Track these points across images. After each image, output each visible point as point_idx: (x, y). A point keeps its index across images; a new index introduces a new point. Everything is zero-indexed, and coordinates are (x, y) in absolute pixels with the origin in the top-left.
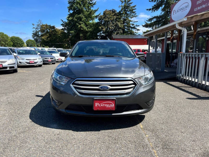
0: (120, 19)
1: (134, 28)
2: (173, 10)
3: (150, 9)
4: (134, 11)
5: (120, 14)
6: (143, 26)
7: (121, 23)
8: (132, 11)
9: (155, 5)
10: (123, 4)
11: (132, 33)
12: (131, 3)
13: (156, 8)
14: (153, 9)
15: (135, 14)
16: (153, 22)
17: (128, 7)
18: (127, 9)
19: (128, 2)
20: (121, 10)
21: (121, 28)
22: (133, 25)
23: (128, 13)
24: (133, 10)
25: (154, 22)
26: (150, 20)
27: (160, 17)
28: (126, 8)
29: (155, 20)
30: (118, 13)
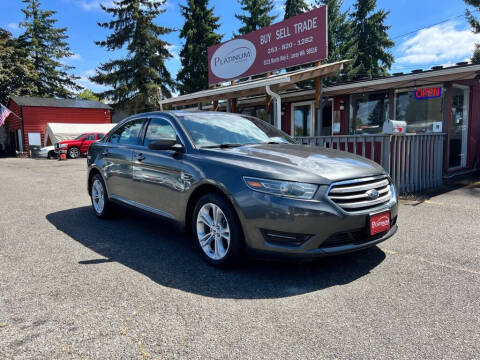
0: (26, 56)
1: (68, 81)
2: (214, 57)
3: (103, 44)
4: (62, 41)
5: (22, 42)
6: (92, 80)
7: (31, 68)
8: (57, 41)
9: (113, 36)
10: (31, 20)
11: (63, 94)
12: (53, 21)
13: (116, 42)
14: (109, 43)
15: (68, 49)
16: (112, 71)
17: (44, 28)
18: (42, 33)
19: (44, 16)
20: (27, 34)
21: (31, 80)
22: (63, 74)
23: (46, 43)
24: (59, 37)
25: (117, 73)
26: (107, 67)
27: (128, 63)
28: (39, 30)
29: (118, 68)
30: (19, 41)
